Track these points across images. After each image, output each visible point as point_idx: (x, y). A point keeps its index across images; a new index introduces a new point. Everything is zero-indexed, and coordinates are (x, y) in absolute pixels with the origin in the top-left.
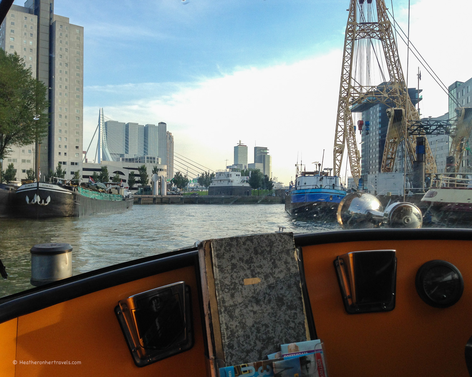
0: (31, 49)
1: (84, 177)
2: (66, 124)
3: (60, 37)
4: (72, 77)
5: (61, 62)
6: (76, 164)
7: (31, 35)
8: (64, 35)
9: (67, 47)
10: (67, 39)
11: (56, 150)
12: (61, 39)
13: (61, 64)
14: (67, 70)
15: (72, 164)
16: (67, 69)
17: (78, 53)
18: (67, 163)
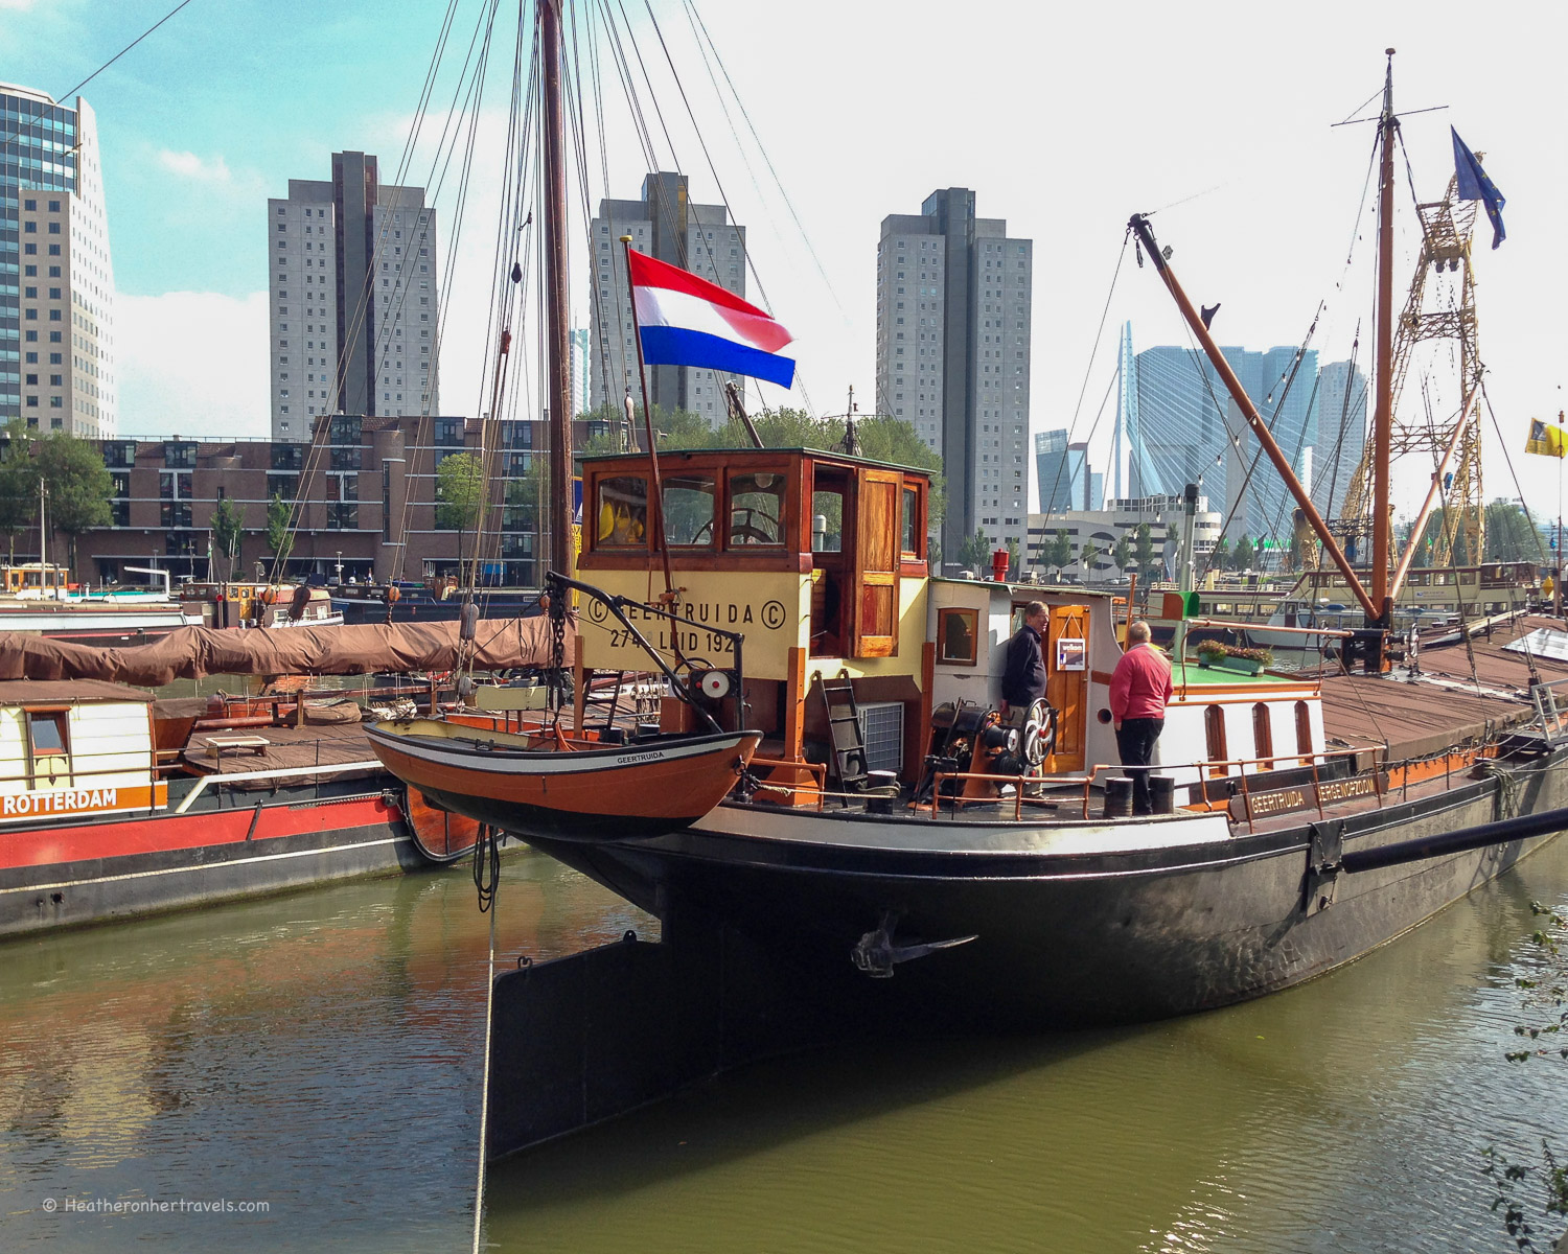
0: (934, 305)
1: (1031, 547)
2: (996, 443)
3: (987, 270)
4: (1009, 347)
5: (987, 319)
6: (1016, 521)
7: (934, 275)
8: (994, 263)
9: (1000, 287)
10: (1000, 272)
11: (979, 495)
12: (988, 274)
13: (987, 324)
14: (999, 335)
15: (1008, 521)
16: (999, 332)
17: (1021, 294)
18: (999, 520)
